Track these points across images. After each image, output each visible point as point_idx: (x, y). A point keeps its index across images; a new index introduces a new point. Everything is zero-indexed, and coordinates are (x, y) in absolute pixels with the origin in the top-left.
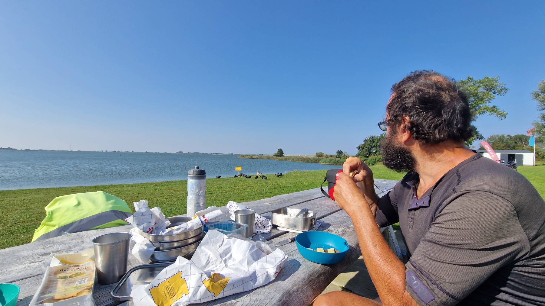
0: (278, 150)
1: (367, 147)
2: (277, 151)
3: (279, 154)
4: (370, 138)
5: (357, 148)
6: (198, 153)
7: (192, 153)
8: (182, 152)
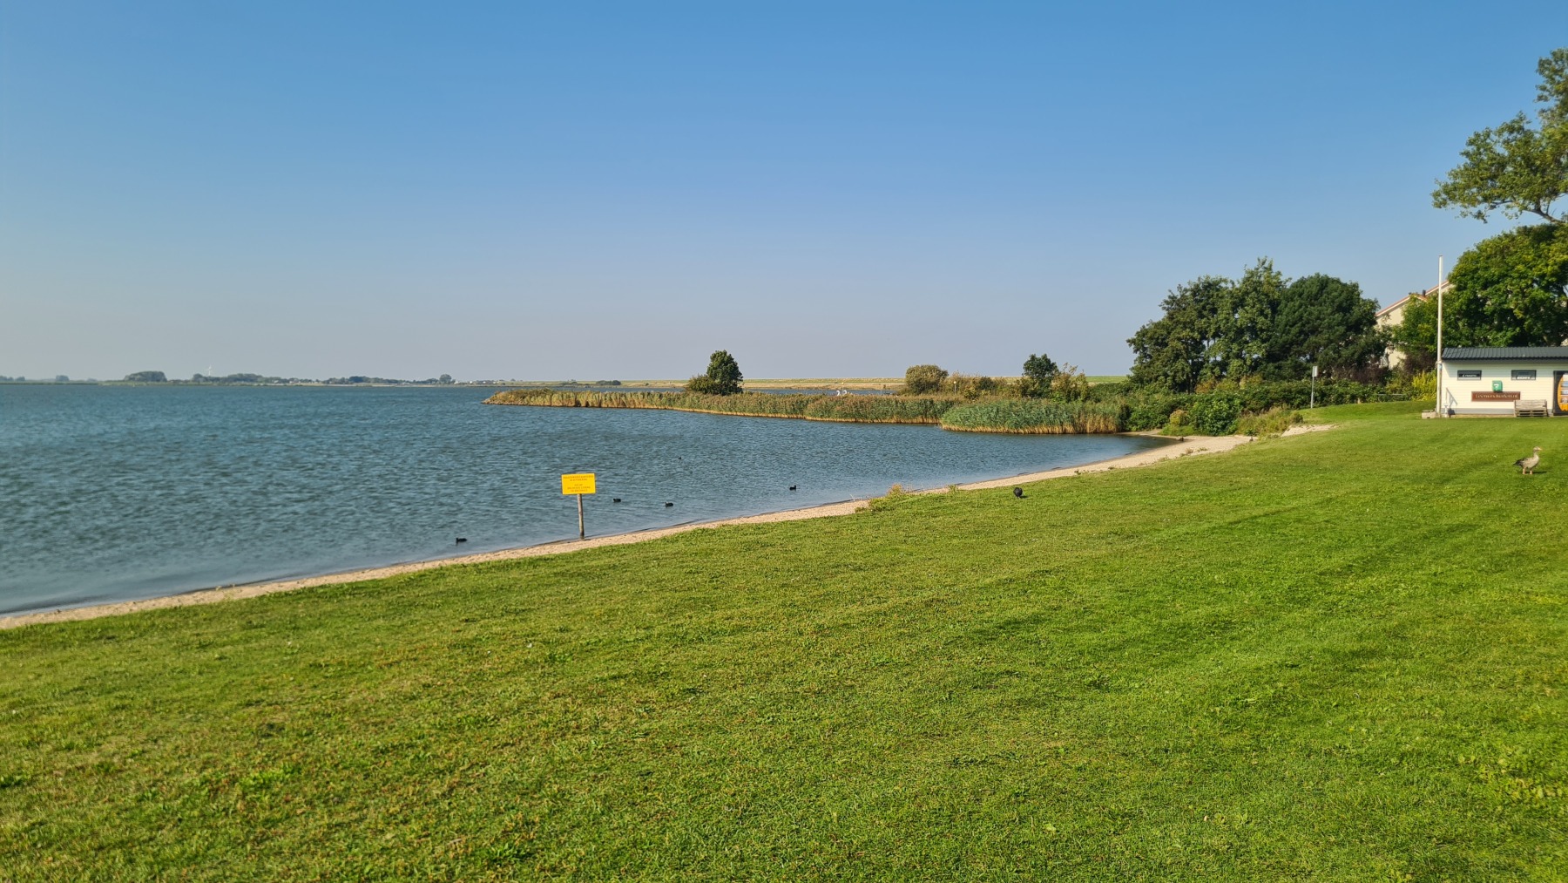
0: (714, 357)
1: (1179, 339)
2: (709, 362)
3: (717, 381)
4: (1195, 291)
5: (1131, 342)
6: (250, 378)
7: (217, 379)
8: (157, 377)
